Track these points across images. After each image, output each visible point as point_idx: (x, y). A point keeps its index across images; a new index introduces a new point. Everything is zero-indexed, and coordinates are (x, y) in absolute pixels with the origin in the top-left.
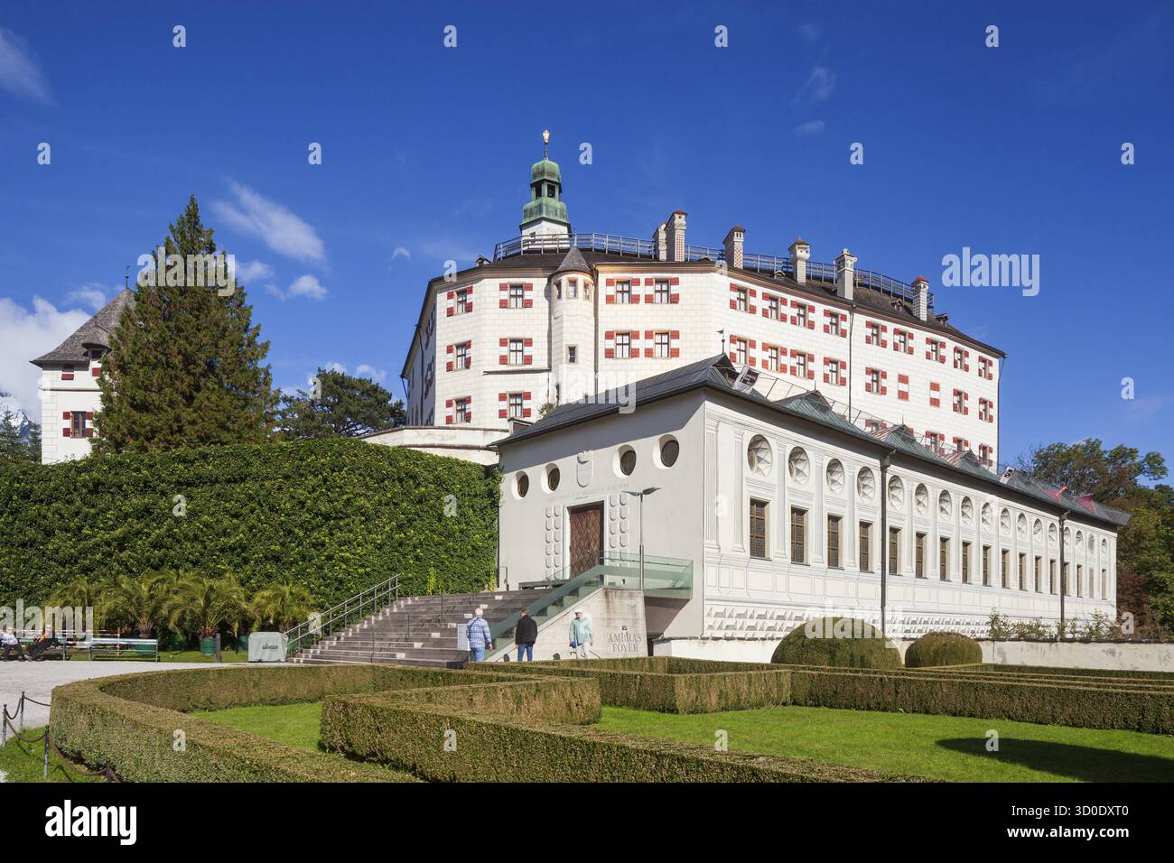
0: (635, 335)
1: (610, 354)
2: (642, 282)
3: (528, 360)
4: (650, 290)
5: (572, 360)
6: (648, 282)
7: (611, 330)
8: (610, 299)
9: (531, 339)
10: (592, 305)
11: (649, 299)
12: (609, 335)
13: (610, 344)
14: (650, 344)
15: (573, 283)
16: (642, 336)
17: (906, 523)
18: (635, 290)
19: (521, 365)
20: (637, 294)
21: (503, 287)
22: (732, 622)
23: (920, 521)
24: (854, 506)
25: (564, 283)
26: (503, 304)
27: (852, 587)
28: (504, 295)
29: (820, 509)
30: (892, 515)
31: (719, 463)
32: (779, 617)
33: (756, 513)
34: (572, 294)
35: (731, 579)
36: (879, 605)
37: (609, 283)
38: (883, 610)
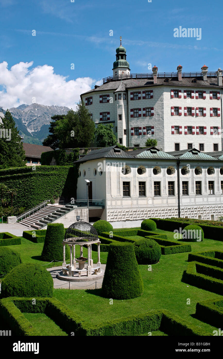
0: (140, 110)
1: (132, 116)
2: (142, 93)
3: (109, 119)
4: (144, 95)
5: (121, 119)
6: (144, 92)
7: (132, 108)
8: (132, 99)
9: (109, 112)
10: (127, 101)
11: (144, 98)
12: (132, 110)
13: (132, 113)
14: (144, 112)
15: (120, 95)
16: (142, 110)
17: (190, 179)
18: (139, 95)
19: (106, 120)
20: (140, 96)
21: (101, 97)
22: (116, 214)
23: (198, 178)
24: (165, 178)
25: (117, 95)
26: (101, 102)
27: (165, 201)
28: (101, 99)
29: (151, 181)
30: (183, 178)
31: (111, 175)
32: (134, 211)
33: (127, 185)
34: (120, 98)
35: (116, 203)
36: (177, 205)
37: (131, 94)
38: (179, 206)
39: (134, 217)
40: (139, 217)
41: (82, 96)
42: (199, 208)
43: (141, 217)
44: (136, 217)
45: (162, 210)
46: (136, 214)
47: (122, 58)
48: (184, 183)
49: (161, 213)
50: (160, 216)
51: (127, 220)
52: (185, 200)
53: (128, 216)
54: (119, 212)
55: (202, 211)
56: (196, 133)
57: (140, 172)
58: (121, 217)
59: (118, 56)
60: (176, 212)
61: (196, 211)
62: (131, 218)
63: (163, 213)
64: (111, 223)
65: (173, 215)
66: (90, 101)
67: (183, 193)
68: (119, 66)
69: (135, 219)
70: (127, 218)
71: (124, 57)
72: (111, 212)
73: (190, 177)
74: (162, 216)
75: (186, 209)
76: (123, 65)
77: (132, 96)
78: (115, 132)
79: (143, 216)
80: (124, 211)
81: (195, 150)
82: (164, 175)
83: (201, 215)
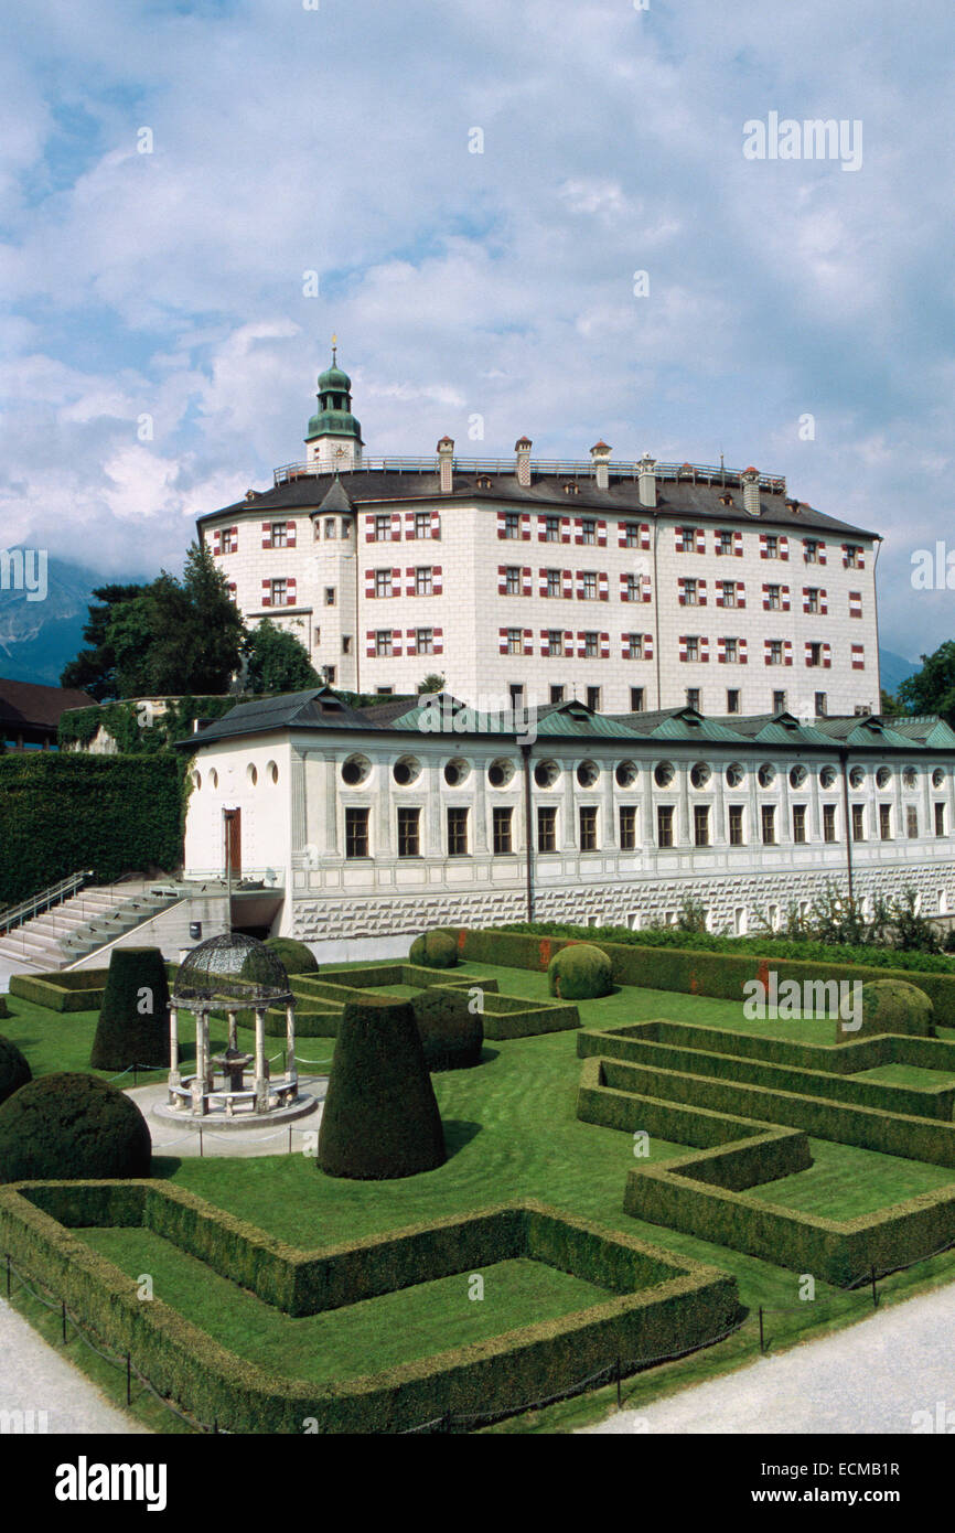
0: (397, 573)
1: (371, 594)
2: (403, 519)
3: (292, 600)
4: (411, 526)
5: (331, 602)
6: (409, 518)
7: (372, 569)
8: (371, 538)
9: (294, 579)
10: (353, 543)
11: (411, 536)
12: (369, 575)
13: (371, 583)
14: (411, 582)
15: (330, 522)
16: (403, 573)
17: (563, 800)
18: (395, 526)
19: (284, 606)
20: (398, 530)
21: (266, 527)
22: (324, 915)
23: (585, 796)
24: (484, 797)
25: (322, 524)
26: (267, 545)
27: (483, 871)
28: (267, 535)
29: (437, 805)
30: (542, 796)
31: (308, 785)
32: (383, 907)
33: (357, 818)
34: (331, 534)
35: (323, 879)
36: (525, 884)
37: (369, 520)
38: (530, 887)
39: (384, 926)
40: (398, 926)
41: (203, 526)
42: (590, 895)
43: (407, 925)
44: (390, 926)
45: (474, 902)
46: (390, 915)
47: (337, 406)
48: (541, 810)
49: (468, 912)
50: (467, 921)
51: (358, 936)
52: (546, 868)
53: (363, 923)
54: (333, 909)
55: (600, 902)
56: (576, 652)
57: (403, 774)
58: (338, 925)
59: (322, 397)
60: (520, 909)
61: (580, 904)
62: (374, 927)
63: (477, 912)
64: (309, 946)
65: (510, 918)
66: (229, 541)
67: (541, 848)
68: (328, 431)
69: (385, 931)
70: (358, 927)
71: (344, 404)
72: (307, 911)
73: (562, 794)
74: (475, 920)
75: (550, 898)
76: (341, 427)
77: (371, 528)
78: (313, 643)
79: (411, 920)
80: (373, 903)
81: (576, 705)
82: (481, 787)
83: (598, 916)
